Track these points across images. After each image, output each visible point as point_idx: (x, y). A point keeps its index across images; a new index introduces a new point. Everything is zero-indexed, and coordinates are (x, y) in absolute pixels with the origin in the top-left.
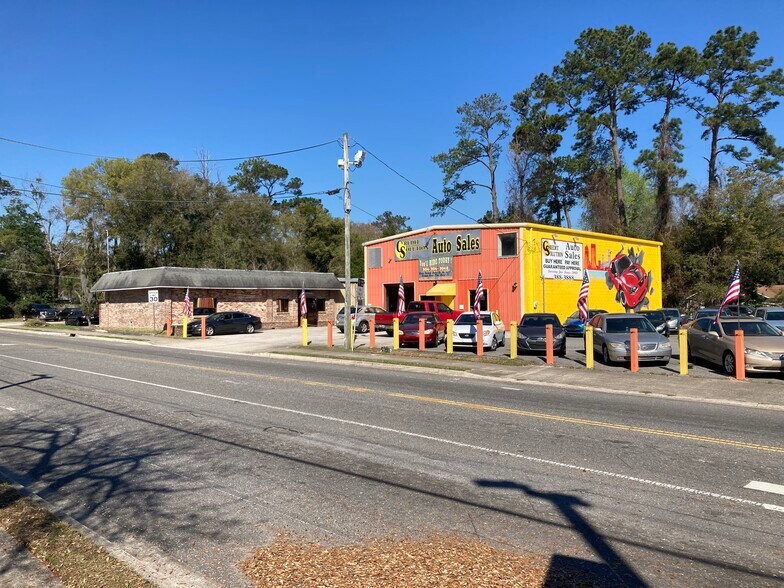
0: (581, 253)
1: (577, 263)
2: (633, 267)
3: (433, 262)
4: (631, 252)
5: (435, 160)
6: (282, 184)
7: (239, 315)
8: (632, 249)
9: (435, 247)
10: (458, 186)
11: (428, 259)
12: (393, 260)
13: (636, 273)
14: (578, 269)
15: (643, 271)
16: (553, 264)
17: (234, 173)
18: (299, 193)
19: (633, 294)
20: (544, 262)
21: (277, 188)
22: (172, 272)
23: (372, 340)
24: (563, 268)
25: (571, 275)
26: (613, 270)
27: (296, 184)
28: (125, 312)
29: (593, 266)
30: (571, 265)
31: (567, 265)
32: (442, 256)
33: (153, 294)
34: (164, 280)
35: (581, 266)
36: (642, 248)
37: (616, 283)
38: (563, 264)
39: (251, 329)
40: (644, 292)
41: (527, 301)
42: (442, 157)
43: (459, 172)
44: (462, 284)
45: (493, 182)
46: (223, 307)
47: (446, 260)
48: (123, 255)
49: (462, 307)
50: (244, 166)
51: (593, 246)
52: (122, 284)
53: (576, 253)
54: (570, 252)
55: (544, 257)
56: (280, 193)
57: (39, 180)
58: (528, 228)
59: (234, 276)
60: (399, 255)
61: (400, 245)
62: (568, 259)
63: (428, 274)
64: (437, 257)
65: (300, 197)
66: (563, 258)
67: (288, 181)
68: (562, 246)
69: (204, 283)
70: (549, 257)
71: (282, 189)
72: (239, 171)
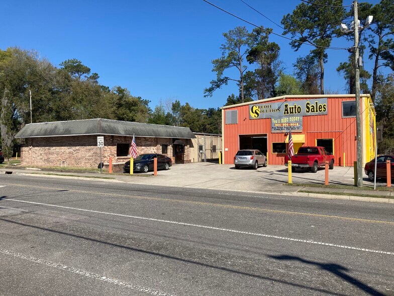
3: (284, 120)
6: (86, 76)
9: (287, 110)
11: (280, 117)
12: (248, 118)
22: (106, 123)
32: (293, 116)
33: (100, 140)
34: (101, 129)
39: (167, 166)
44: (310, 135)
47: (296, 119)
52: (52, 132)
60: (253, 115)
61: (255, 109)
63: (280, 128)
64: (289, 116)
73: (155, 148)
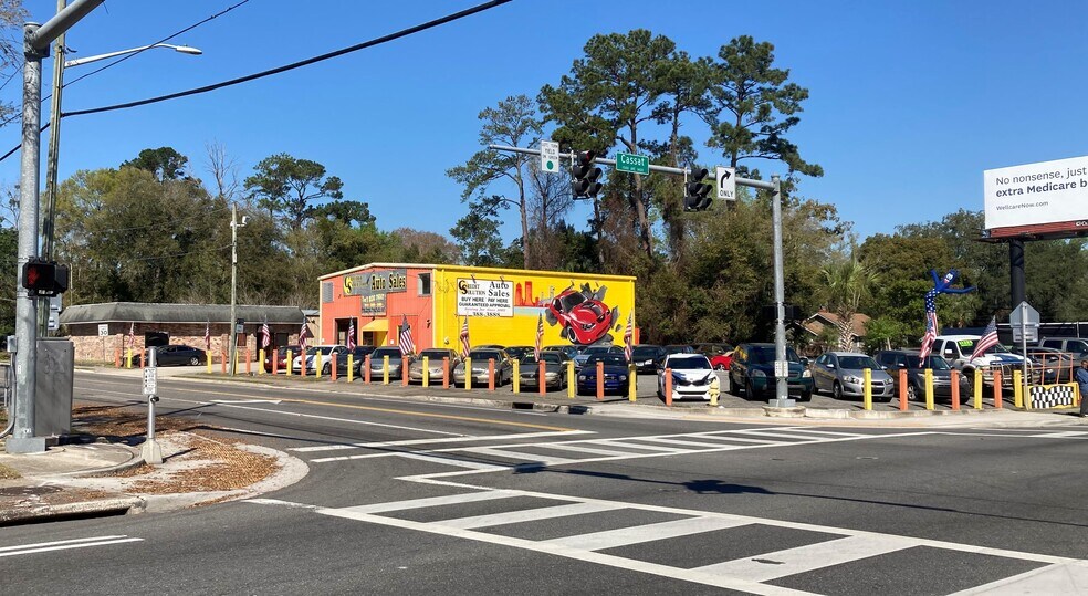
0: (510, 290)
1: (506, 301)
2: (588, 303)
3: (372, 298)
4: (586, 288)
5: (450, 174)
6: (316, 185)
7: (184, 348)
8: (587, 285)
9: (374, 284)
10: (487, 202)
11: (369, 295)
12: (342, 295)
13: (593, 310)
14: (506, 306)
15: (605, 307)
16: (471, 302)
17: (253, 174)
18: (339, 195)
19: (588, 330)
20: (460, 300)
21: (311, 189)
22: (126, 307)
23: (249, 367)
24: (487, 305)
25: (496, 312)
26: (558, 306)
27: (335, 184)
28: (84, 344)
29: (528, 302)
30: (496, 302)
31: (489, 303)
32: (379, 293)
33: (103, 328)
34: (116, 315)
35: (510, 302)
36: (601, 283)
37: (562, 320)
38: (486, 301)
39: (195, 361)
40: (606, 329)
41: (437, 336)
42: (458, 171)
43: (484, 186)
44: (393, 320)
45: (522, 197)
46: (174, 341)
47: (380, 297)
48: (104, 281)
49: (392, 342)
50: (265, 165)
51: (529, 284)
52: (80, 318)
53: (503, 290)
54: (496, 290)
55: (460, 295)
56: (314, 196)
57: (17, 187)
58: (440, 270)
59: (186, 310)
60: (347, 289)
61: (348, 281)
62: (493, 297)
63: (368, 310)
64: (375, 293)
65: (340, 201)
66: (486, 297)
67: (323, 181)
68: (484, 285)
69: (155, 317)
70: (467, 296)
71: (318, 190)
72: (259, 172)
73: (217, 338)
